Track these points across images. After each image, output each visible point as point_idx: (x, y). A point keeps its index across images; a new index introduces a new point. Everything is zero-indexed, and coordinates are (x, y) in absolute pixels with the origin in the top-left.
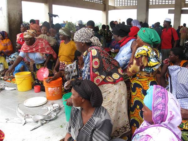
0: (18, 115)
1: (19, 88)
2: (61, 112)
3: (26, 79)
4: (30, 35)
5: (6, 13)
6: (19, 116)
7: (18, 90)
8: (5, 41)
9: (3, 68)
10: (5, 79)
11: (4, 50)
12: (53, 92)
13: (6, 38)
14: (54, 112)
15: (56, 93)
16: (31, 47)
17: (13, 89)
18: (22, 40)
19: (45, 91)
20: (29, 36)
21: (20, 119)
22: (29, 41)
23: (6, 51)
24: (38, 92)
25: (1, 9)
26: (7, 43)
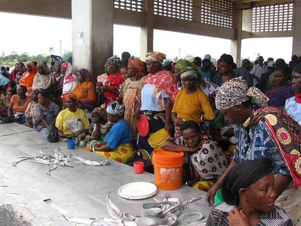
0: (111, 213)
2: (184, 215)
5: (89, 42)
6: (111, 215)
8: (84, 84)
9: (82, 127)
11: (82, 98)
12: (169, 177)
13: (88, 79)
14: (173, 213)
15: (173, 179)
17: (98, 164)
18: (109, 83)
19: (154, 174)
21: (115, 221)
23: (85, 99)
24: (140, 173)
25: (82, 35)
26: (88, 88)
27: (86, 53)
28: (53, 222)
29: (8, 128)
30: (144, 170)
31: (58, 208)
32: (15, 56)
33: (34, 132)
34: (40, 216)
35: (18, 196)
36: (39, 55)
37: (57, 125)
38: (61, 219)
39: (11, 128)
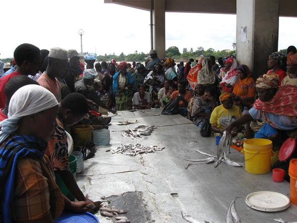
0: (228, 220)
1: (247, 165)
3: (261, 153)
4: (267, 84)
5: (252, 37)
7: (246, 169)
8: (245, 80)
10: (238, 144)
11: (242, 95)
13: (249, 75)
16: (267, 103)
17: (238, 165)
20: (264, 85)
22: (264, 93)
24: (279, 182)
25: (245, 30)
26: (248, 85)
27: (249, 48)
28: (170, 217)
29: (171, 119)
30: (284, 178)
31: (181, 204)
32: (201, 52)
33: (193, 125)
34: (162, 208)
35: (151, 185)
36: (223, 51)
37: (211, 121)
38: (178, 215)
39: (174, 120)
